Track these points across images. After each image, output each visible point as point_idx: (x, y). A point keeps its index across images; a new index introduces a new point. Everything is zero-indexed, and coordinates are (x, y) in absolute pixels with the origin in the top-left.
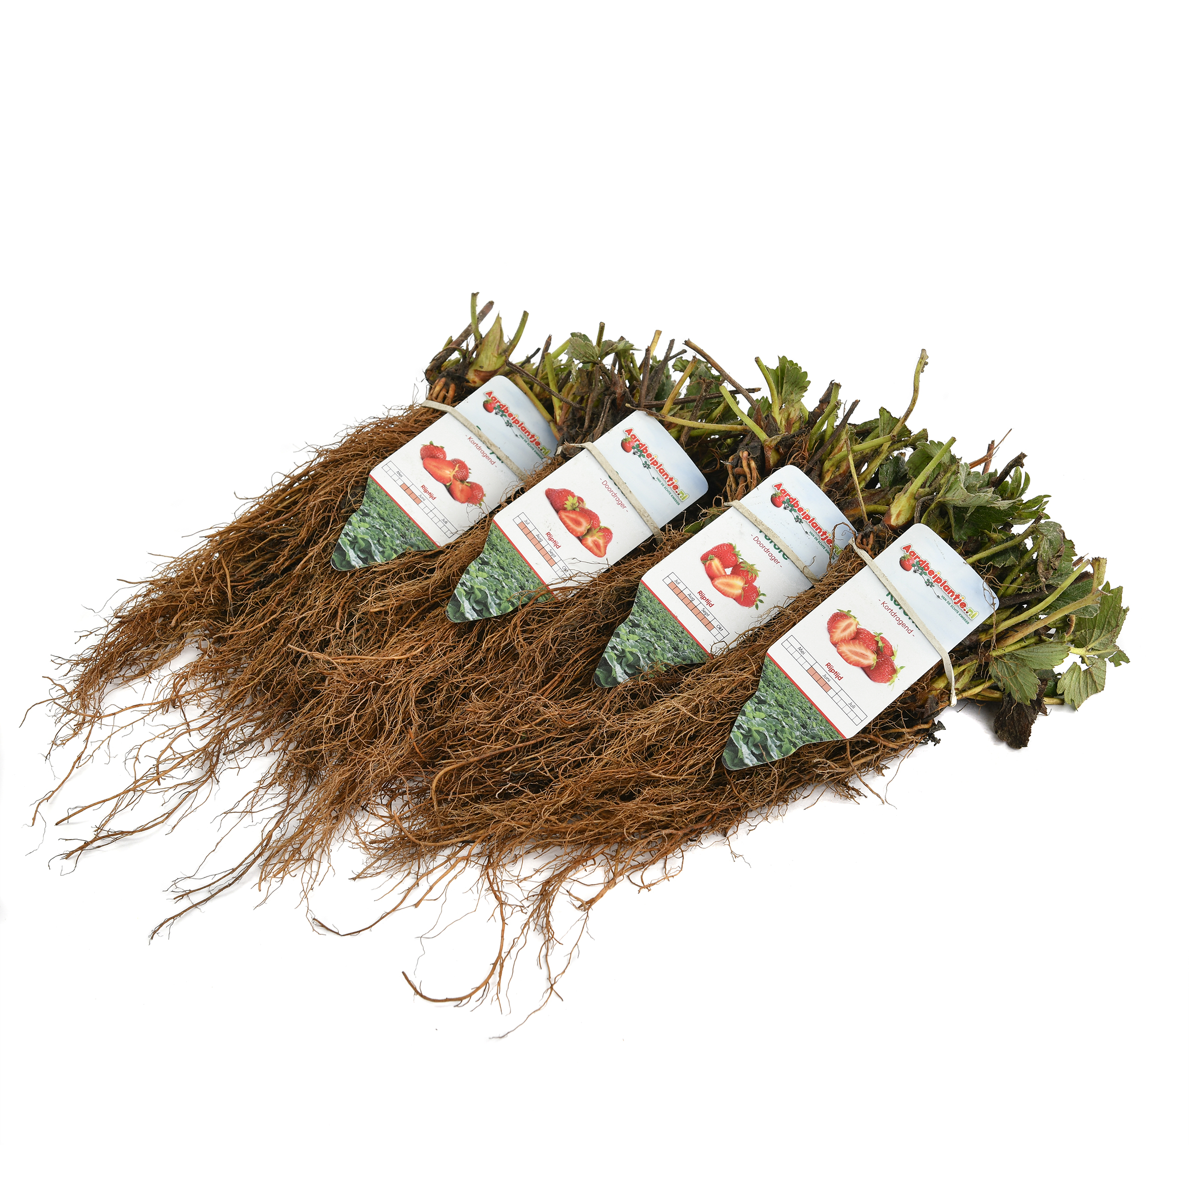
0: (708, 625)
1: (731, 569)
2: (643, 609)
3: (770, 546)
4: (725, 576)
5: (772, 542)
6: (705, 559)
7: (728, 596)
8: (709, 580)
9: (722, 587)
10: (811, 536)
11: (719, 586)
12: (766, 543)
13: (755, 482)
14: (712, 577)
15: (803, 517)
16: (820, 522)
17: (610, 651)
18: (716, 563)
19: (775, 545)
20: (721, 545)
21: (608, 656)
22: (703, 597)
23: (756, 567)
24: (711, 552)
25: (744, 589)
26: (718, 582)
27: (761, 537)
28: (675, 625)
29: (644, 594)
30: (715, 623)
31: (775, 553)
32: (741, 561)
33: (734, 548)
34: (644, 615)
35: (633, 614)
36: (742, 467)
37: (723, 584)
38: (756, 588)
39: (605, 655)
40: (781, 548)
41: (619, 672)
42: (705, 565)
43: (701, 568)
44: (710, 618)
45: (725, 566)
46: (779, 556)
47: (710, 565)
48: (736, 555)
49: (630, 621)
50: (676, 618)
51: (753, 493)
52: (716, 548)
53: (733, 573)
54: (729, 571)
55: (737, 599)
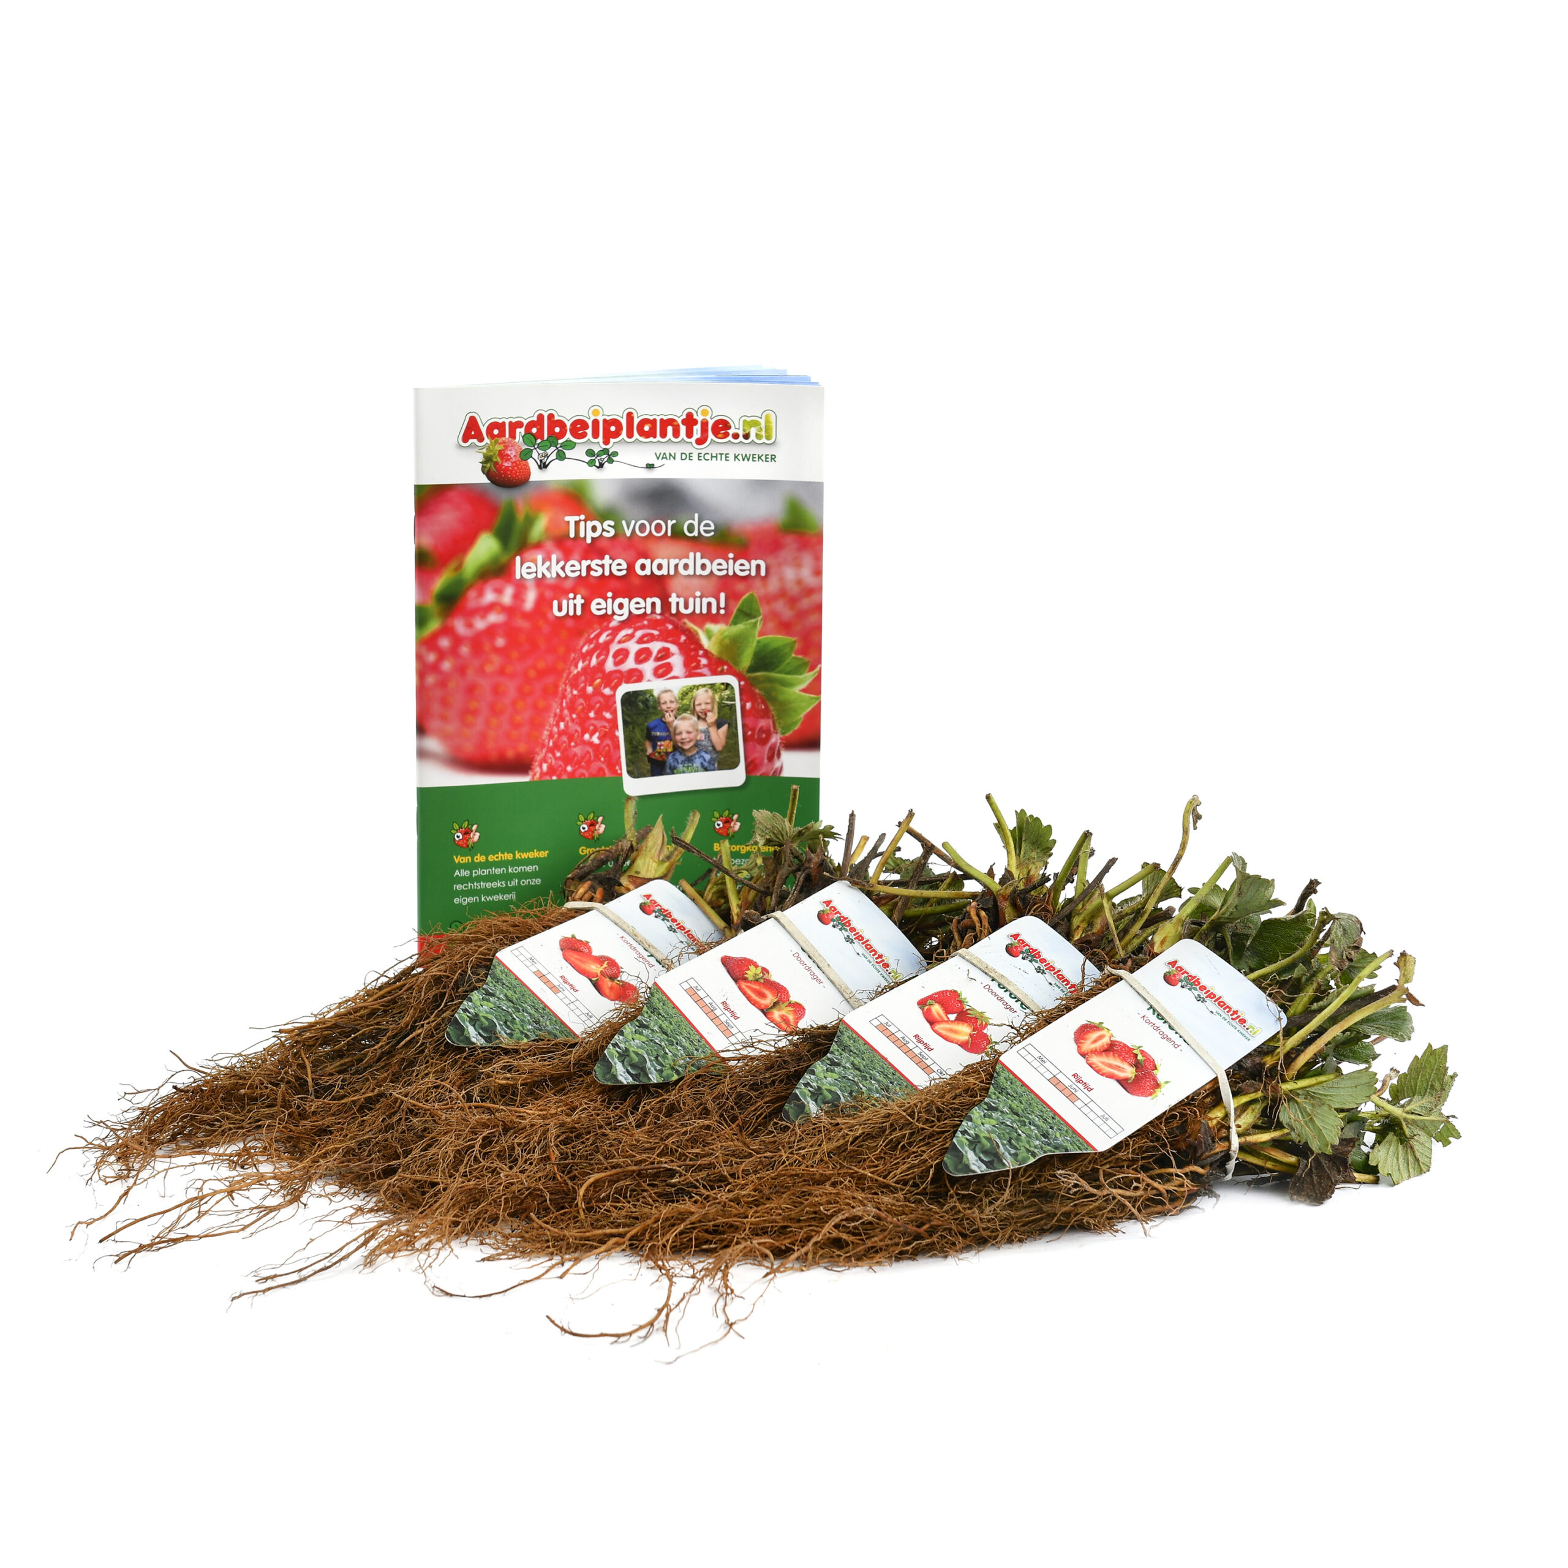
0: (926, 1069)
1: (955, 1015)
2: (845, 1048)
3: (1006, 996)
4: (948, 1021)
5: (1006, 991)
6: (922, 1003)
7: (952, 1042)
8: (927, 1025)
9: (944, 1033)
10: (1056, 988)
11: (940, 1031)
12: (1000, 992)
13: (986, 931)
14: (932, 1022)
15: (1045, 967)
16: (1066, 973)
17: (803, 1087)
18: (937, 1009)
19: (1011, 994)
20: (943, 992)
21: (800, 1092)
22: (920, 1041)
23: (986, 1015)
24: (931, 997)
25: (971, 1036)
26: (938, 1027)
27: (994, 986)
28: (885, 1066)
29: (846, 1034)
30: (935, 1067)
31: (1012, 1002)
32: (968, 1007)
33: (959, 995)
34: (845, 1055)
35: (832, 1053)
36: (970, 918)
37: (946, 1029)
38: (986, 1035)
39: (797, 1091)
40: (1019, 996)
41: (813, 1107)
42: (923, 1010)
43: (919, 1012)
44: (929, 1062)
45: (947, 1012)
46: (1017, 1006)
47: (929, 1010)
48: (961, 1002)
49: (828, 1059)
50: (886, 1060)
51: (984, 942)
52: (936, 994)
53: (958, 1019)
54: (952, 1017)
55: (964, 1045)
